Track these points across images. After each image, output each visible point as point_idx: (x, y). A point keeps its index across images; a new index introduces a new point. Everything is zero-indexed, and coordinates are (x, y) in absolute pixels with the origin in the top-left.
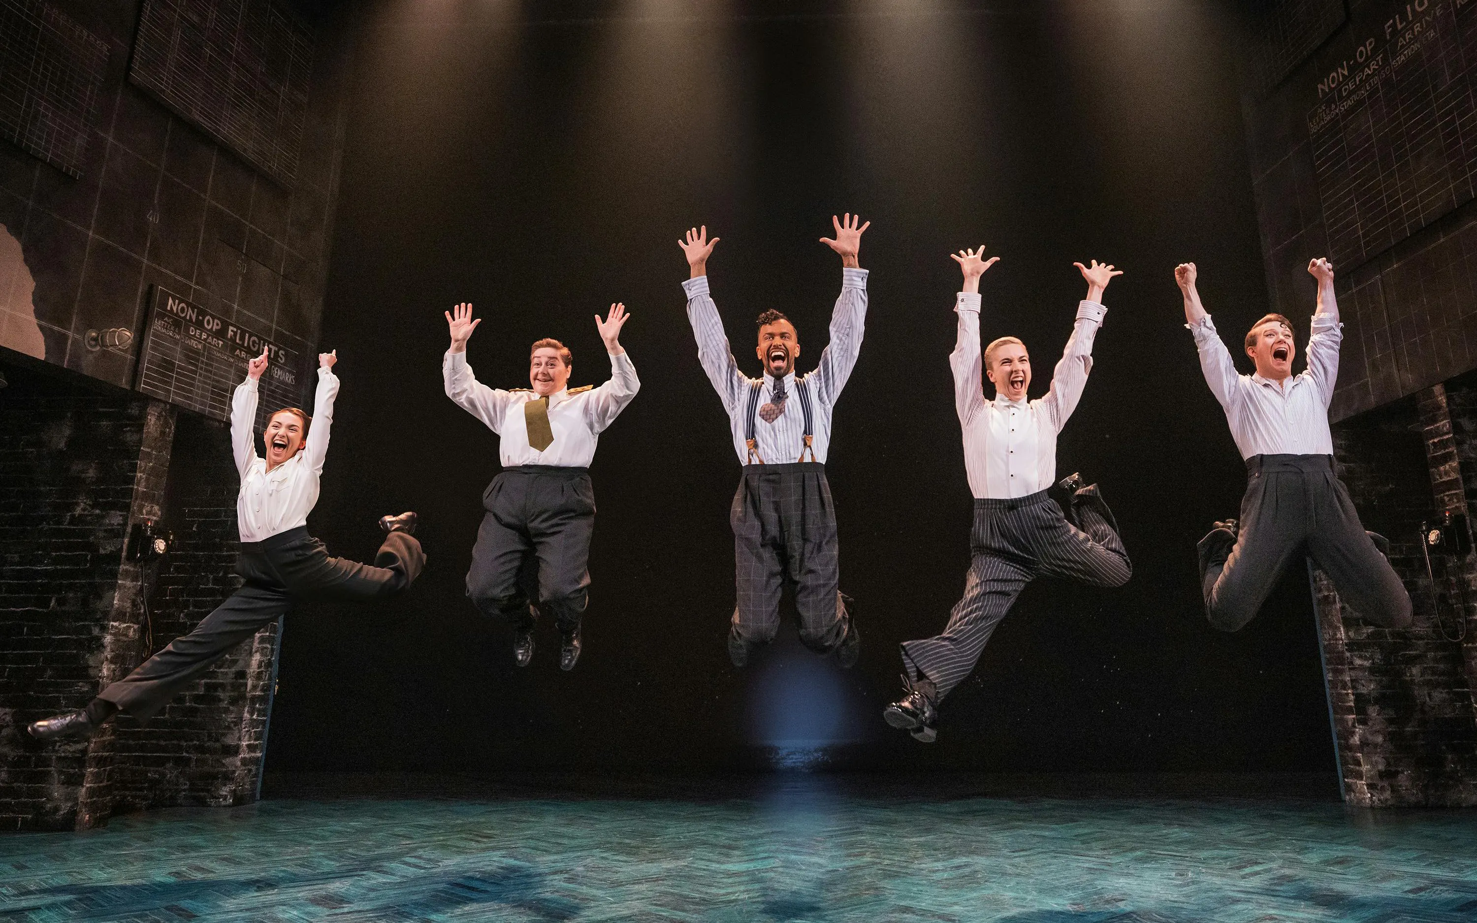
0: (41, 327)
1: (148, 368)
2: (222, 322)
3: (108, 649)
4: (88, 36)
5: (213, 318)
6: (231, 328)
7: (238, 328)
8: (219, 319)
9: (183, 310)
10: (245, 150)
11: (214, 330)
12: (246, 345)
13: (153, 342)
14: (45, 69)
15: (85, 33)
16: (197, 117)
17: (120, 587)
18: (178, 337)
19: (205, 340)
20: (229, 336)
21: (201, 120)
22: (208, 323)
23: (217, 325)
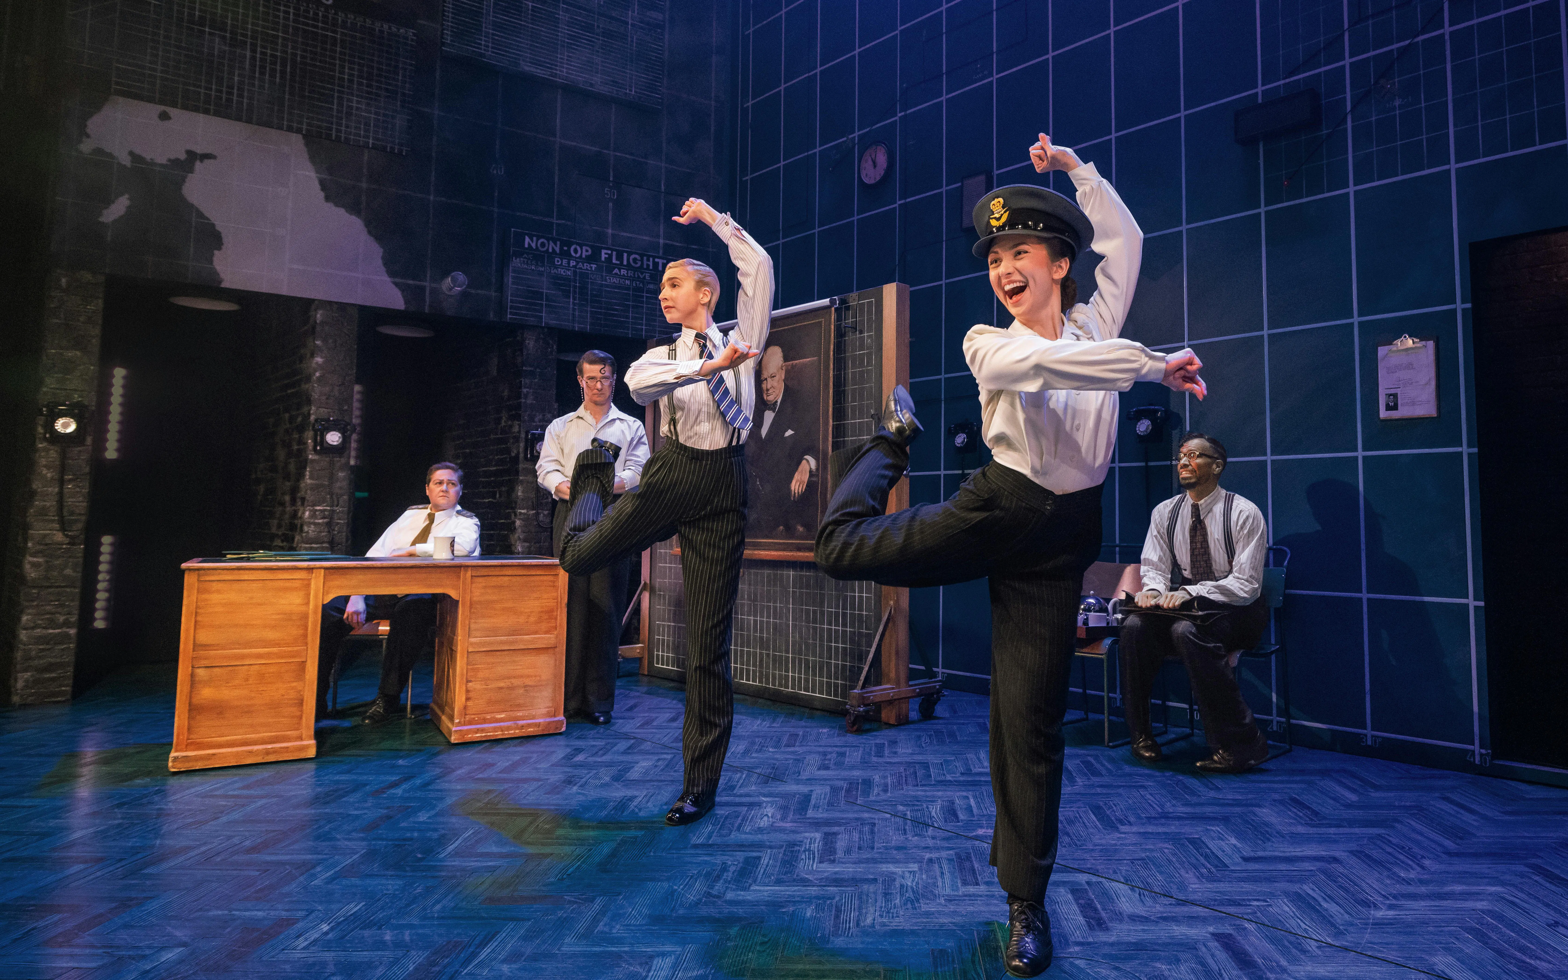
0: (396, 284)
1: (512, 301)
2: (592, 247)
3: (520, 530)
4: (390, 28)
5: (581, 246)
6: (603, 251)
7: (612, 250)
8: (587, 245)
9: (543, 245)
10: (591, 85)
11: (584, 256)
12: (625, 263)
13: (513, 278)
14: (350, 69)
15: (386, 26)
16: (527, 68)
17: (522, 481)
18: (542, 269)
19: (575, 267)
20: (603, 259)
21: (532, 69)
22: (576, 251)
23: (587, 251)
